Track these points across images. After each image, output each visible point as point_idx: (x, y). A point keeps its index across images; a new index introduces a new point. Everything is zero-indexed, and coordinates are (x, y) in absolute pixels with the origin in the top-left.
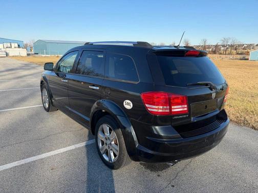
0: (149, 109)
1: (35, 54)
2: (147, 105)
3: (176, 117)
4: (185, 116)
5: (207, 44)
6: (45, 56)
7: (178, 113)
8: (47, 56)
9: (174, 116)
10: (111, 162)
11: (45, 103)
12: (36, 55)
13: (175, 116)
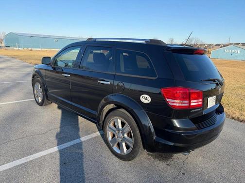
0: (170, 103)
1: (6, 47)
2: (168, 100)
3: (193, 111)
4: (199, 110)
5: (173, 43)
6: (17, 49)
7: (195, 107)
8: (20, 49)
9: (191, 110)
10: (123, 154)
11: (38, 97)
12: (8, 48)
13: (193, 109)
